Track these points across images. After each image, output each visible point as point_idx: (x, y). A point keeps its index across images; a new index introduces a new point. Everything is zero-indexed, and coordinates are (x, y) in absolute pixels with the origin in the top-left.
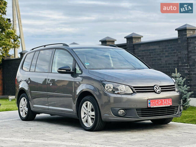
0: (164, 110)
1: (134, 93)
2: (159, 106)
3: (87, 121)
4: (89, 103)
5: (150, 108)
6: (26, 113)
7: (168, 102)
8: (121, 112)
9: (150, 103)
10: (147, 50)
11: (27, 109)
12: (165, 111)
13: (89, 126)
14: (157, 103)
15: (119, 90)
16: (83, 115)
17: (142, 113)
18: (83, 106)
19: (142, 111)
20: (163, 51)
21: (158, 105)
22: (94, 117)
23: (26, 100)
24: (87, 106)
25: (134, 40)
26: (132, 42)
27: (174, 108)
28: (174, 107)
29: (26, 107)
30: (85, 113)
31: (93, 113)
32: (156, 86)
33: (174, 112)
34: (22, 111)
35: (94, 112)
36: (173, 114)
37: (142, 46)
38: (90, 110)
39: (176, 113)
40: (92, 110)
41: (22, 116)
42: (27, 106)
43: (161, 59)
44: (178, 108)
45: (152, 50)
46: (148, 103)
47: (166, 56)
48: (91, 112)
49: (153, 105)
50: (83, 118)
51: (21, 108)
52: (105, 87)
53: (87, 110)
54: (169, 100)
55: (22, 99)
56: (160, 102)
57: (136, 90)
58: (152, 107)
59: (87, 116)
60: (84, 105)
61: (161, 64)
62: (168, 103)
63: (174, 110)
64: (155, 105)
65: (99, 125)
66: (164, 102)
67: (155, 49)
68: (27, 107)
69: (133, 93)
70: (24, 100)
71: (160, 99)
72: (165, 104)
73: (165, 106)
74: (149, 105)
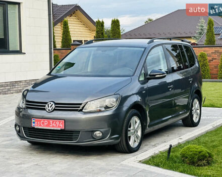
2: (45, 128)
5: (34, 128)
7: (58, 124)
8: (17, 128)
9: (34, 123)
14: (43, 123)
32: (49, 103)
36: (72, 141)
49: (37, 126)
54: (60, 122)
56: (46, 122)
63: (72, 136)
64: (40, 125)
66: (53, 123)
69: (24, 108)
72: (53, 126)
73: (52, 128)
74: (33, 125)
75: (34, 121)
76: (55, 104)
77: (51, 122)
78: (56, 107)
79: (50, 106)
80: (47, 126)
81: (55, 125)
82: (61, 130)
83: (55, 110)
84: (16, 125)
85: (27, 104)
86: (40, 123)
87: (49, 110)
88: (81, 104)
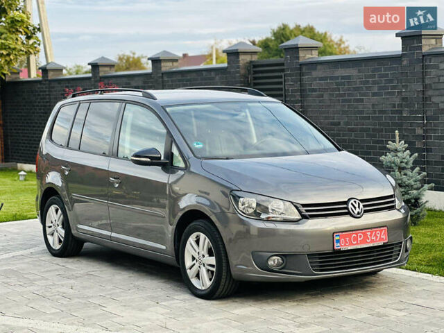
0: (370, 253)
1: (304, 220)
2: (359, 247)
3: (198, 276)
4: (202, 236)
5: (339, 251)
6: (60, 241)
8: (274, 261)
9: (338, 241)
10: (331, 78)
11: (64, 231)
12: (373, 256)
13: (203, 288)
15: (270, 211)
16: (188, 263)
17: (321, 262)
18: (188, 242)
19: (320, 258)
20: (367, 82)
21: (357, 244)
22: (214, 269)
23: (60, 211)
24: (197, 242)
25: (301, 54)
26: (298, 58)
27: (393, 248)
28: (393, 245)
29: (61, 226)
30: (194, 258)
31: (212, 260)
32: (352, 201)
33: (391, 256)
34: (52, 234)
35: (214, 258)
36: (390, 261)
37: (319, 67)
38: (205, 252)
39: (397, 258)
40: (210, 254)
41: (51, 245)
42: (63, 224)
43: (362, 100)
44: (401, 246)
45: (343, 78)
46: (335, 241)
47: (374, 94)
48: (207, 255)
50: (190, 268)
51: (50, 227)
52: (240, 204)
53: (198, 251)
54: (381, 231)
55: (52, 209)
56: (360, 236)
57: (307, 211)
58: (343, 248)
59: (197, 265)
60: (192, 239)
61: (362, 112)
62: (379, 239)
63: (392, 252)
64: (351, 244)
65: (226, 287)
66: (371, 235)
67: (349, 77)
68: (63, 227)
69: (300, 219)
70: (57, 211)
71: (362, 229)
72: (372, 241)
74: (337, 246)
75: (338, 238)
77: (369, 233)
87: (358, 213)
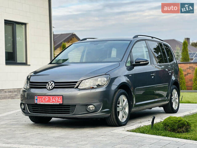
2: (46, 103)
5: (36, 104)
7: (57, 99)
8: (22, 106)
14: (44, 99)
17: (33, 108)
46: (35, 99)
49: (39, 102)
56: (47, 99)
63: (69, 109)
64: (42, 101)
66: (52, 99)
69: (29, 88)
72: (53, 102)
73: (53, 104)
74: (36, 102)
75: (36, 98)
76: (55, 83)
77: (52, 98)
78: (55, 85)
79: (50, 84)
80: (47, 102)
81: (54, 101)
82: (60, 105)
83: (54, 88)
84: (21, 104)
85: (31, 85)
86: (42, 100)
87: (49, 88)
88: (76, 82)
